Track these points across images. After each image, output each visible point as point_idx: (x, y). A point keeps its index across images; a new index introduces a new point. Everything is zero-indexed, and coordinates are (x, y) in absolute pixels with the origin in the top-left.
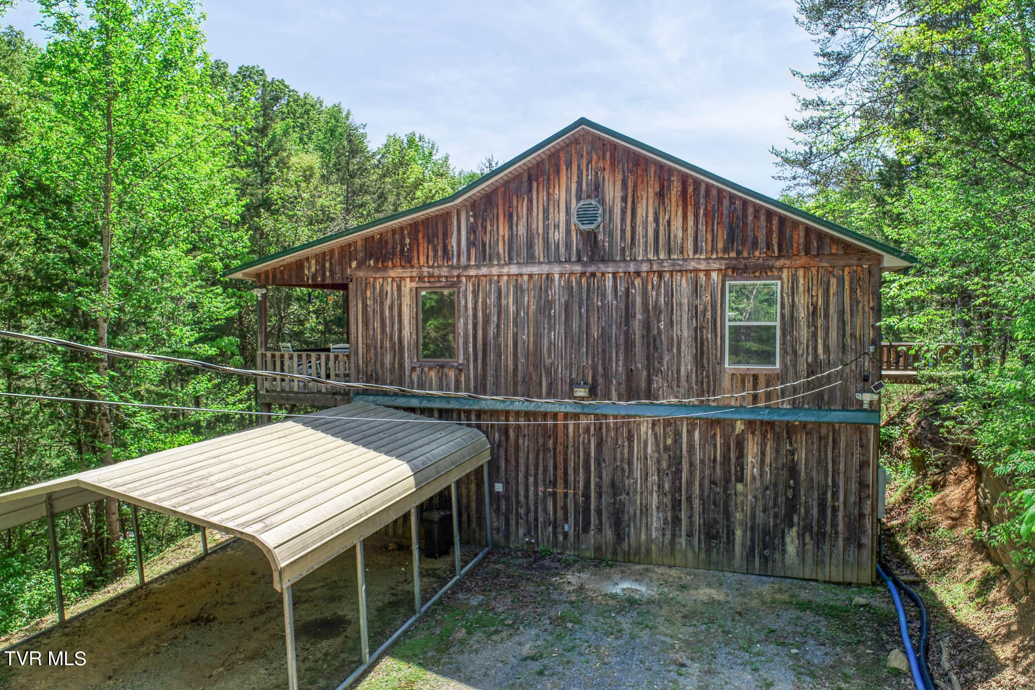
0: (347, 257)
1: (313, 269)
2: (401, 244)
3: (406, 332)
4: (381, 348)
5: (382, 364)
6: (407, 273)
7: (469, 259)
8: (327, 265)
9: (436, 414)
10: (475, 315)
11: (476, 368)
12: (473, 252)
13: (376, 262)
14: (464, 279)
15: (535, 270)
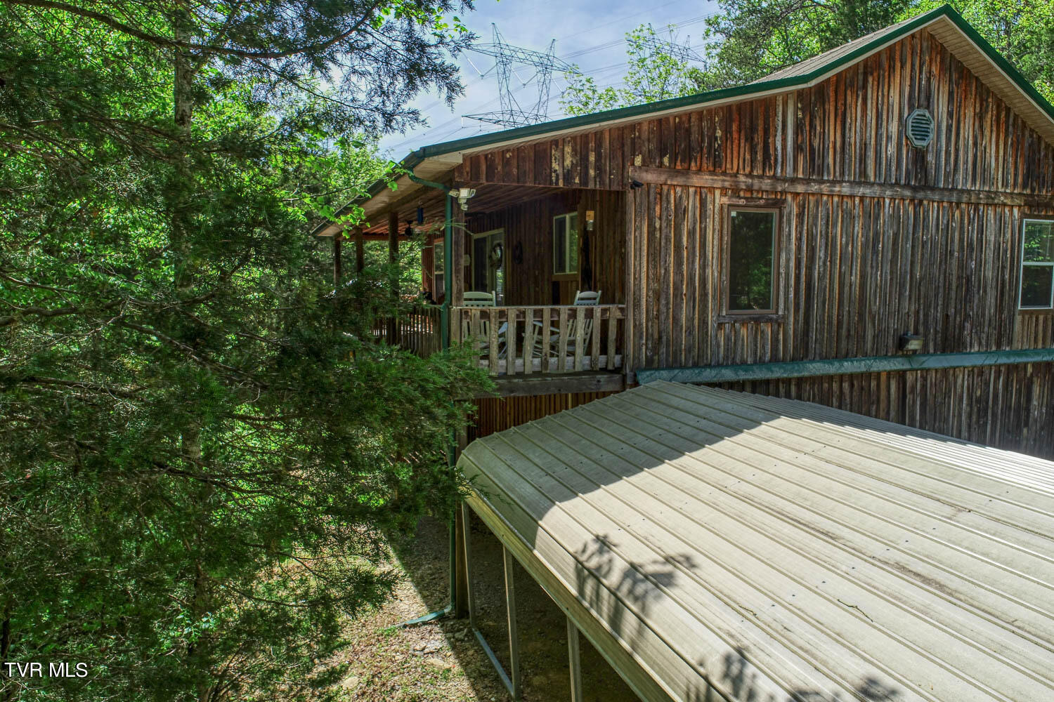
0: (627, 149)
1: (568, 162)
2: (710, 138)
3: (712, 273)
4: (675, 296)
5: (676, 320)
6: (718, 181)
7: (795, 169)
8: (592, 158)
9: (748, 388)
10: (799, 248)
11: (796, 321)
12: (801, 159)
13: (673, 160)
14: (789, 198)
15: (867, 191)
